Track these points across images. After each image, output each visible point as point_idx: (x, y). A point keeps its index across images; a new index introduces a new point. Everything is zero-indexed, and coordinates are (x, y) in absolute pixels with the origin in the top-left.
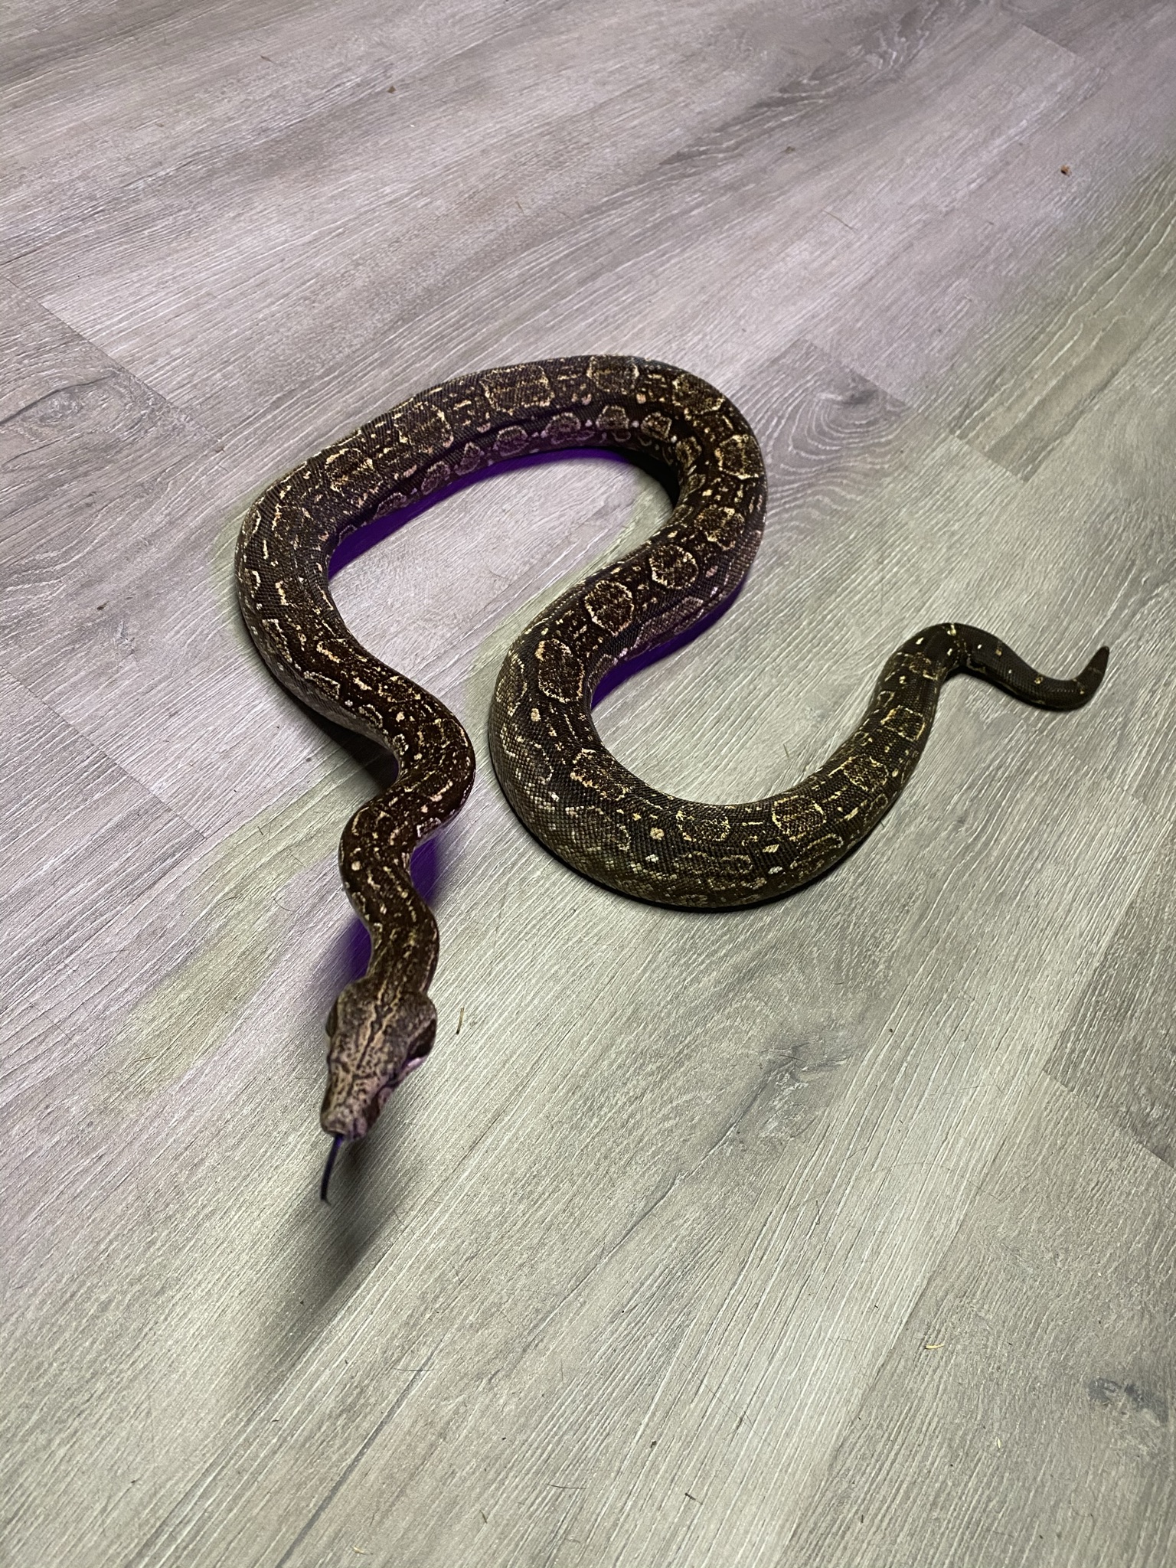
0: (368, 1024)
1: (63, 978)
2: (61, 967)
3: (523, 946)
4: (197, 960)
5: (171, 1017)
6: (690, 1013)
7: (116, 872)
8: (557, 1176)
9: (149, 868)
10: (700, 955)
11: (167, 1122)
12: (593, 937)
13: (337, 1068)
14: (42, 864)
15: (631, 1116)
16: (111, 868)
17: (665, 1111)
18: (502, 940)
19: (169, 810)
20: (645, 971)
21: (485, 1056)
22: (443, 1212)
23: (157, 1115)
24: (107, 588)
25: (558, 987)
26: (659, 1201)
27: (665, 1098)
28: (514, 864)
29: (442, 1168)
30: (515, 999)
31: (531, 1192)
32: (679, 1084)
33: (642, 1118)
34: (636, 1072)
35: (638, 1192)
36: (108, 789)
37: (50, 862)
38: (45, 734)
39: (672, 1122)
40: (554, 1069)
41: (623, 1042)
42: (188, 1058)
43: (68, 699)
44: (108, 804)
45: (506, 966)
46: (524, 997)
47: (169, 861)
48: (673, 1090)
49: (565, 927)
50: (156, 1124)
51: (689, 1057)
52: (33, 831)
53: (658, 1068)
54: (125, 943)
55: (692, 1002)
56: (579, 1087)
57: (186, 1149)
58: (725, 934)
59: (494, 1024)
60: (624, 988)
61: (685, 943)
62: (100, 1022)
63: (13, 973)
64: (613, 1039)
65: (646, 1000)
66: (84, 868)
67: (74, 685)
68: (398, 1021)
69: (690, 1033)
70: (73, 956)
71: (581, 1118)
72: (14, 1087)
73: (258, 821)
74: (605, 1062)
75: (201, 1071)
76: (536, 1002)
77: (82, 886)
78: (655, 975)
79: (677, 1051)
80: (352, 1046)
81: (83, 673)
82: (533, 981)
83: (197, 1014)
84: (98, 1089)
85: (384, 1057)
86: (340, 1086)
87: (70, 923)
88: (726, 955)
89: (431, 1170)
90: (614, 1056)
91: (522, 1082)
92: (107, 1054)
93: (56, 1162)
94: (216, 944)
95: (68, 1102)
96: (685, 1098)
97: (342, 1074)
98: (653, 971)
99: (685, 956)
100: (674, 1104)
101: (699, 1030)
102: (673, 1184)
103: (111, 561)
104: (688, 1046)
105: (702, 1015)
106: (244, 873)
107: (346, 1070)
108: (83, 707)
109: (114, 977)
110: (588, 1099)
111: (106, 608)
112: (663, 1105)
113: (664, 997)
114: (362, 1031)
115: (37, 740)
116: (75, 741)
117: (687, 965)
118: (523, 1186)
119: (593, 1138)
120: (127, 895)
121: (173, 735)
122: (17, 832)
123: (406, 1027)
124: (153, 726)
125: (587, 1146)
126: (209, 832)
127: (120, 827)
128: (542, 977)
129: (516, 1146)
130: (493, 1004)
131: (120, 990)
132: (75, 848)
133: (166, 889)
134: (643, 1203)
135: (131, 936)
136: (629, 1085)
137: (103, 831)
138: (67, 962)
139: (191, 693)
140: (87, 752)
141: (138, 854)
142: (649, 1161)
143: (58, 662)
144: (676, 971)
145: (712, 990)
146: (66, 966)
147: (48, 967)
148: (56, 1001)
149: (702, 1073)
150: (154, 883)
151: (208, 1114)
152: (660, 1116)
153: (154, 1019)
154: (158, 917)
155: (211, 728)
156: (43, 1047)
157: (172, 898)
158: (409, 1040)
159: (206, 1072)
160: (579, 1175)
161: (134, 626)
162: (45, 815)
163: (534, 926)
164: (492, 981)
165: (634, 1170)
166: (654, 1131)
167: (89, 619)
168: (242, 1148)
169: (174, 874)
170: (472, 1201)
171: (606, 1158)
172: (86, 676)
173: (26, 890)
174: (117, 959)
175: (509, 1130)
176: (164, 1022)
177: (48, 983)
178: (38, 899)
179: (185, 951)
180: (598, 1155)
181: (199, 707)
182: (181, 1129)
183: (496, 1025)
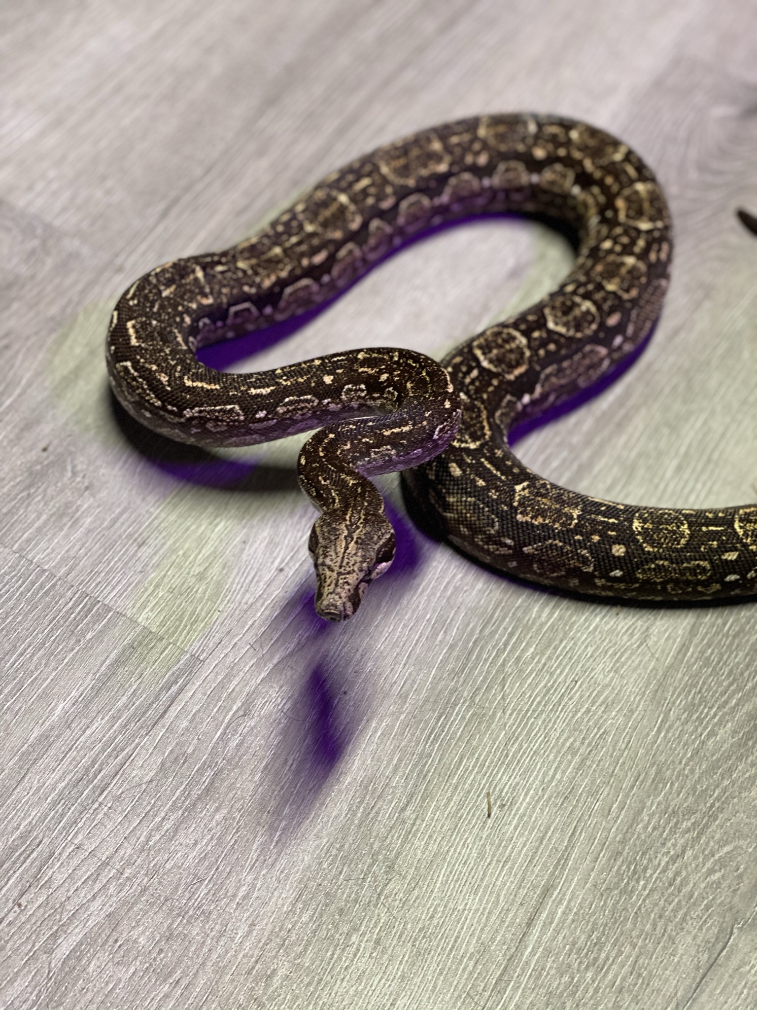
0: (342, 537)
1: (100, 816)
2: (96, 805)
3: (533, 724)
4: (222, 780)
5: (212, 838)
6: (714, 767)
7: (126, 707)
8: (617, 940)
9: (157, 698)
10: (711, 708)
11: (232, 939)
12: (600, 705)
13: (324, 570)
14: (53, 710)
15: (677, 873)
16: (120, 704)
17: (709, 865)
18: (511, 721)
19: (162, 639)
20: (659, 731)
21: (521, 835)
22: (515, 989)
23: (222, 934)
24: (46, 428)
25: (577, 759)
26: (722, 951)
27: (706, 852)
28: (506, 644)
29: (505, 947)
30: (537, 776)
31: (596, 959)
32: (717, 836)
33: (688, 875)
34: (672, 832)
35: (699, 946)
36: (99, 627)
37: (60, 707)
38: (24, 583)
39: (718, 875)
40: (591, 838)
41: (653, 805)
42: (238, 875)
43: (36, 545)
44: (102, 642)
45: (521, 746)
46: (545, 774)
47: (174, 689)
48: (712, 844)
49: (570, 699)
50: (222, 943)
51: (721, 809)
52: (36, 679)
53: (693, 824)
54: (152, 774)
55: (713, 755)
56: (619, 853)
57: (257, 962)
58: (731, 684)
59: (523, 803)
60: (641, 751)
61: (693, 698)
62: (146, 853)
63: (53, 818)
64: (642, 802)
65: (667, 760)
66: (94, 707)
67: (39, 530)
68: (365, 534)
69: (717, 786)
70: (106, 793)
71: (628, 883)
72: (81, 926)
73: (248, 637)
74: (640, 826)
75: (253, 886)
76: (558, 776)
77: (96, 725)
78: (670, 735)
79: (708, 805)
80: (332, 553)
81: (44, 517)
82: (551, 757)
83: (237, 832)
84: (160, 917)
85: (359, 559)
86: (328, 581)
87: (94, 762)
88: (737, 704)
89: (494, 951)
90: (646, 818)
91: (563, 855)
92: (160, 883)
93: (137, 993)
94: (238, 762)
95: (135, 934)
96: (726, 849)
97: (328, 573)
98: (668, 731)
99: (696, 711)
100: (717, 857)
101: (726, 782)
102: (731, 934)
103: (43, 401)
104: (718, 799)
105: (725, 766)
106: (247, 689)
107: (331, 569)
108: (53, 550)
109: (148, 808)
110: (630, 863)
111: (51, 449)
112: (706, 859)
113: (685, 754)
114: (338, 543)
115: (18, 590)
116: (54, 585)
117: (700, 720)
118: (587, 954)
119: (644, 900)
120: (142, 727)
121: (146, 565)
122: (21, 683)
123: (372, 538)
124: (126, 558)
125: (639, 909)
126: (205, 654)
127: (118, 662)
128: (559, 752)
129: (571, 917)
130: (518, 784)
131: (158, 819)
132: (81, 689)
133: (177, 716)
134: (706, 956)
135: (154, 766)
136: (669, 844)
137: (103, 668)
138: (100, 799)
139: (153, 520)
140: (69, 594)
141: (143, 686)
142: (703, 915)
143: (18, 510)
144: (690, 727)
145: (731, 741)
146: (100, 804)
147: (84, 808)
148: (99, 840)
149: (739, 824)
150: (165, 712)
151: (270, 927)
152: (704, 870)
153: (196, 844)
154: (177, 744)
155: (181, 553)
156: (98, 886)
157: (185, 724)
158: (376, 547)
159: (258, 886)
160: (639, 936)
161: (82, 463)
162: (44, 662)
163: (540, 703)
164: (511, 762)
165: (691, 926)
166: (703, 885)
167: (38, 462)
168: (310, 954)
169: (181, 700)
170: (540, 974)
171: (660, 917)
172: (48, 520)
173: (45, 736)
174: (148, 790)
175: (560, 902)
176: (207, 845)
177: (88, 823)
178: (57, 744)
179: (209, 773)
180: (652, 916)
181: (164, 534)
182: (247, 944)
183: (524, 804)
